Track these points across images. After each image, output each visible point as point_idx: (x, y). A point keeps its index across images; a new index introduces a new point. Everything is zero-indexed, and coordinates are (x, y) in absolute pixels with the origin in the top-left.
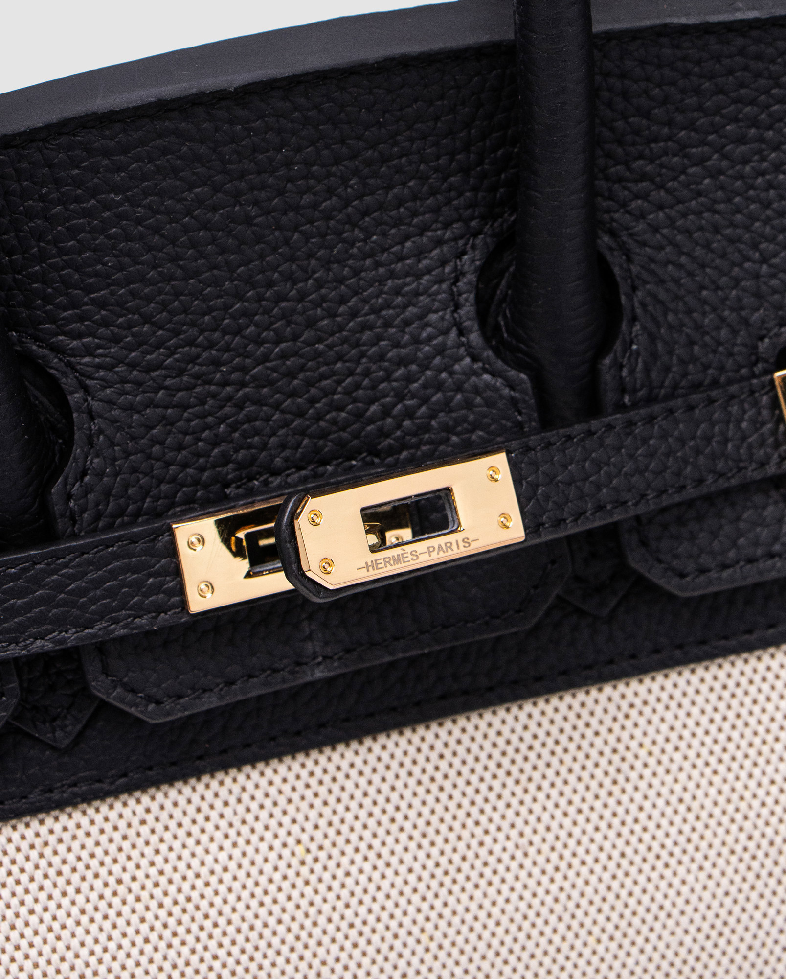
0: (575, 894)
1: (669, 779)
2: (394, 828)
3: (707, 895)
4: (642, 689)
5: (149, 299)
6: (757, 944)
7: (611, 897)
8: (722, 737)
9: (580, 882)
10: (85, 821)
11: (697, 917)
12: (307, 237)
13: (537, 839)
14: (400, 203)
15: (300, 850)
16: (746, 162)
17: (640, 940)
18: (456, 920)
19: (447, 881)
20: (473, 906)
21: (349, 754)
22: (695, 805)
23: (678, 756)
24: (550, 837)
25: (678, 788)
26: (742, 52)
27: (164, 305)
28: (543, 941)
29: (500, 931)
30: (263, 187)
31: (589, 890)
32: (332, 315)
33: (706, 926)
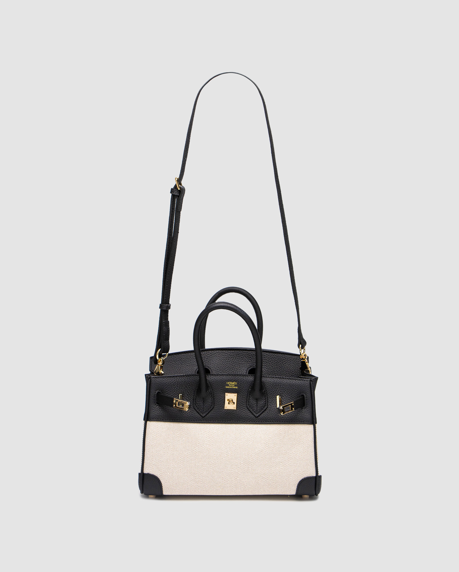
0: (248, 444)
1: (260, 435)
2: (232, 433)
3: (261, 447)
4: (259, 426)
5: (219, 366)
6: (265, 453)
7: (251, 445)
8: (266, 432)
9: (249, 443)
10: (204, 425)
11: (260, 449)
12: (234, 364)
13: (246, 437)
14: (243, 363)
15: (223, 433)
16: (275, 366)
17: (253, 450)
18: (236, 443)
19: (236, 439)
20: (238, 442)
21: (230, 425)
22: (262, 438)
23: (261, 433)
24: (247, 437)
25: (260, 436)
26: (276, 355)
27: (220, 367)
28: (244, 448)
29: (240, 445)
30: (231, 359)
31: (249, 444)
32: (235, 371)
33: (260, 450)
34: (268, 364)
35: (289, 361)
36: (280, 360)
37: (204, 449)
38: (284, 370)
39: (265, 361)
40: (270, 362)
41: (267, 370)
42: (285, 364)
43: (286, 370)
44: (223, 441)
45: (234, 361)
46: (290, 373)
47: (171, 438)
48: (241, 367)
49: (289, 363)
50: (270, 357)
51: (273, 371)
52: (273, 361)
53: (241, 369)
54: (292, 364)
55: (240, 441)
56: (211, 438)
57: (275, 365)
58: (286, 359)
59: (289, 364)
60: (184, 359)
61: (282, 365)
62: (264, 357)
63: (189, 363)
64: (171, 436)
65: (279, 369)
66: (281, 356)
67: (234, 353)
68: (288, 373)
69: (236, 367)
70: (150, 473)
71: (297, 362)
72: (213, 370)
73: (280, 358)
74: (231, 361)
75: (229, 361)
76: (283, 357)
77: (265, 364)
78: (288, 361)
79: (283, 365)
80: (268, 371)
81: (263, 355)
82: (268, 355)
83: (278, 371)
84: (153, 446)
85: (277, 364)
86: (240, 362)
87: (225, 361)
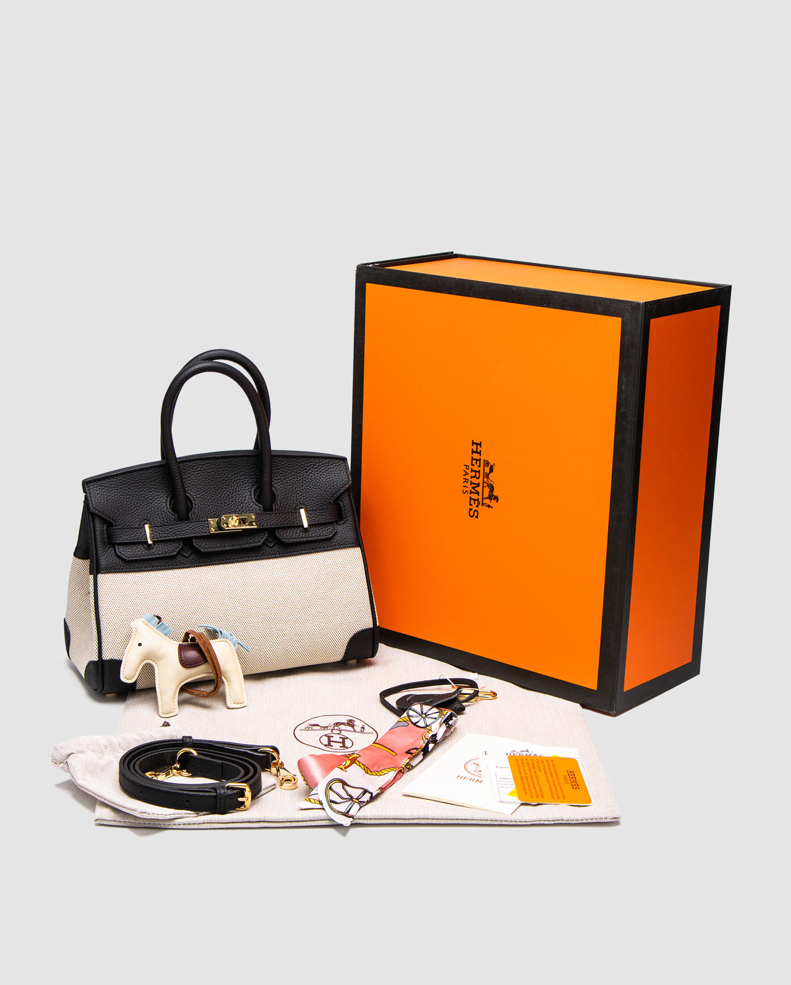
34: (282, 476)
35: (317, 468)
36: (302, 468)
37: (197, 607)
38: (311, 483)
39: (278, 472)
40: (286, 472)
41: (283, 487)
42: (311, 473)
43: (314, 484)
44: (225, 591)
45: (227, 478)
46: (321, 487)
47: (142, 597)
48: (240, 486)
49: (317, 471)
50: (286, 464)
51: (293, 488)
52: (291, 470)
53: (241, 490)
54: (323, 472)
55: (253, 588)
56: (205, 589)
57: (295, 477)
58: (311, 465)
59: (318, 474)
60: (143, 481)
61: (305, 475)
62: (276, 465)
63: (152, 488)
64: (141, 594)
65: (302, 483)
66: (303, 462)
67: (226, 462)
68: (319, 488)
69: (231, 487)
70: (115, 658)
71: (330, 469)
72: (195, 497)
73: (302, 465)
74: (223, 477)
75: (220, 478)
76: (306, 463)
77: (279, 477)
78: (315, 468)
79: (308, 475)
80: (285, 488)
81: (274, 462)
82: (283, 462)
83: (300, 487)
84: (115, 613)
85: (297, 475)
86: (236, 477)
87: (213, 478)
